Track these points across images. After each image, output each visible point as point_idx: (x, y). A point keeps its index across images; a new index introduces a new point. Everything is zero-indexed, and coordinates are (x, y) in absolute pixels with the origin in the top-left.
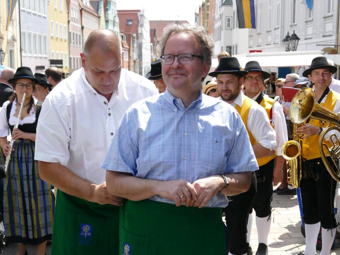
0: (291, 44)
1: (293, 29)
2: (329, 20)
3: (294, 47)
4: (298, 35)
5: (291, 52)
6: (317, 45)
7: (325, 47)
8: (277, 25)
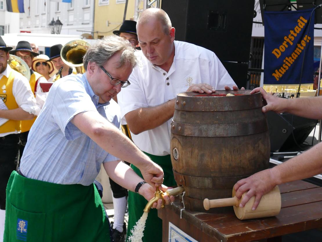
0: (56, 28)
1: (57, 16)
2: (86, 11)
3: (58, 31)
4: (62, 21)
5: (56, 35)
6: (77, 31)
7: (84, 33)
8: (44, 11)
